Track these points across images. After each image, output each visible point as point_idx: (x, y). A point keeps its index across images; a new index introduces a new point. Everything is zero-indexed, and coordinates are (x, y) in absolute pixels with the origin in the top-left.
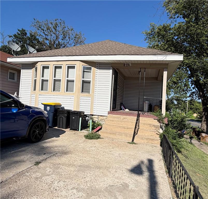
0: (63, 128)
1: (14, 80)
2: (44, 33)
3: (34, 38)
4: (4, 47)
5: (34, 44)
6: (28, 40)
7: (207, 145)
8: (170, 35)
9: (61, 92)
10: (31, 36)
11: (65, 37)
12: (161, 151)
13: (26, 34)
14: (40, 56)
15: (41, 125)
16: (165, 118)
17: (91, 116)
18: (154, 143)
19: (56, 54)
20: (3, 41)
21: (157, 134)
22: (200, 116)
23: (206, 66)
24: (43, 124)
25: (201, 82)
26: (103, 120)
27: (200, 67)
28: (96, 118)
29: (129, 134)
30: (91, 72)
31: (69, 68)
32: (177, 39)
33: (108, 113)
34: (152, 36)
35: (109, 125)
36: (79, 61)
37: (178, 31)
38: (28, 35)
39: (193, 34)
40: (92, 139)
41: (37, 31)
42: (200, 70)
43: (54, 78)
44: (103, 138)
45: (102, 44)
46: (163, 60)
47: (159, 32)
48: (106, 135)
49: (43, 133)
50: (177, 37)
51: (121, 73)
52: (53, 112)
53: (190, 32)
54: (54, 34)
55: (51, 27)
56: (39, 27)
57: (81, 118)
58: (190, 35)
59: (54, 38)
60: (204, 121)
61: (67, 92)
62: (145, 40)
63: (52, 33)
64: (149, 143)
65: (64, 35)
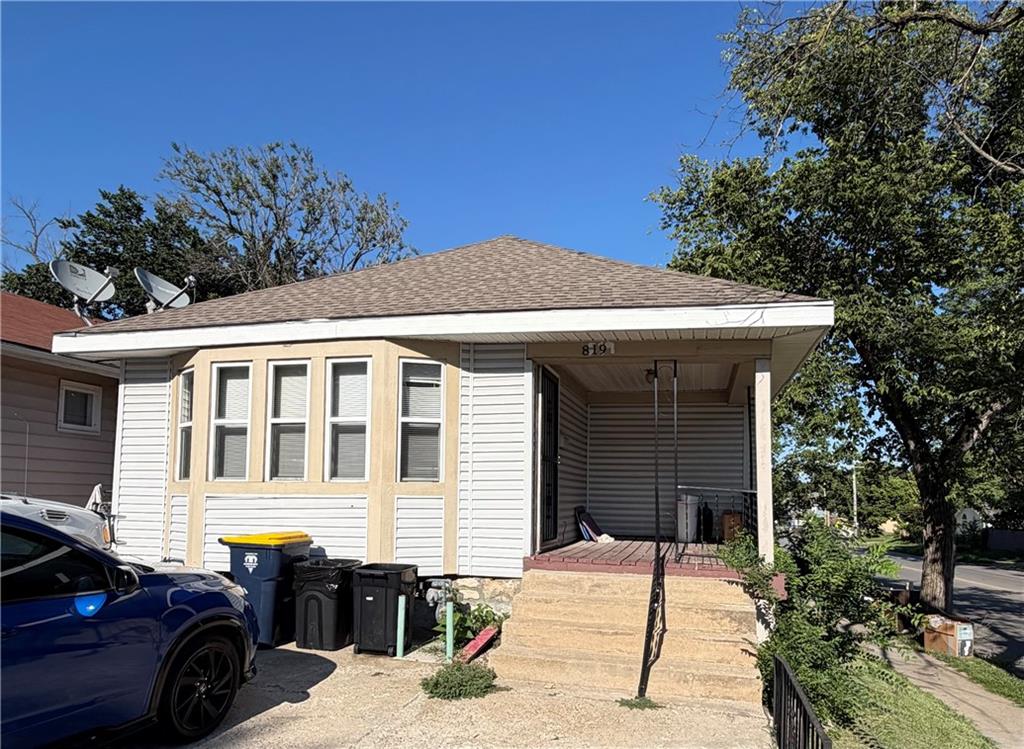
0: (322, 649)
1: (91, 425)
2: (221, 203)
3: (178, 228)
4: (38, 270)
5: (178, 254)
6: (150, 238)
7: (954, 667)
8: (766, 208)
9: (305, 479)
10: (164, 221)
11: (316, 219)
12: (768, 736)
13: (140, 209)
14: (205, 322)
15: (218, 655)
16: (776, 575)
17: (449, 580)
18: (735, 697)
19: (278, 308)
20: (33, 242)
21: (746, 651)
22: (907, 529)
23: (925, 331)
24: (228, 648)
25: (909, 398)
26: (504, 598)
27: (898, 336)
28: (471, 588)
29: (624, 662)
30: (437, 386)
31: (339, 370)
32: (798, 220)
33: (522, 566)
34: (692, 208)
35: (534, 620)
36: (384, 341)
37: (802, 188)
38: (150, 215)
39: (860, 203)
40: (458, 696)
41: (188, 196)
42: (902, 346)
43: (271, 420)
44: (507, 689)
45: (483, 257)
46: (749, 328)
47: (722, 197)
48: (519, 671)
49: (230, 691)
50: (799, 213)
51: (573, 382)
52: (274, 575)
53: (848, 193)
54: (268, 206)
55: (250, 178)
56: (200, 181)
57: (402, 600)
58: (850, 205)
59: (266, 224)
60: (934, 561)
61: (335, 480)
62: (664, 228)
63: (256, 204)
64: (715, 696)
65: (309, 212)
